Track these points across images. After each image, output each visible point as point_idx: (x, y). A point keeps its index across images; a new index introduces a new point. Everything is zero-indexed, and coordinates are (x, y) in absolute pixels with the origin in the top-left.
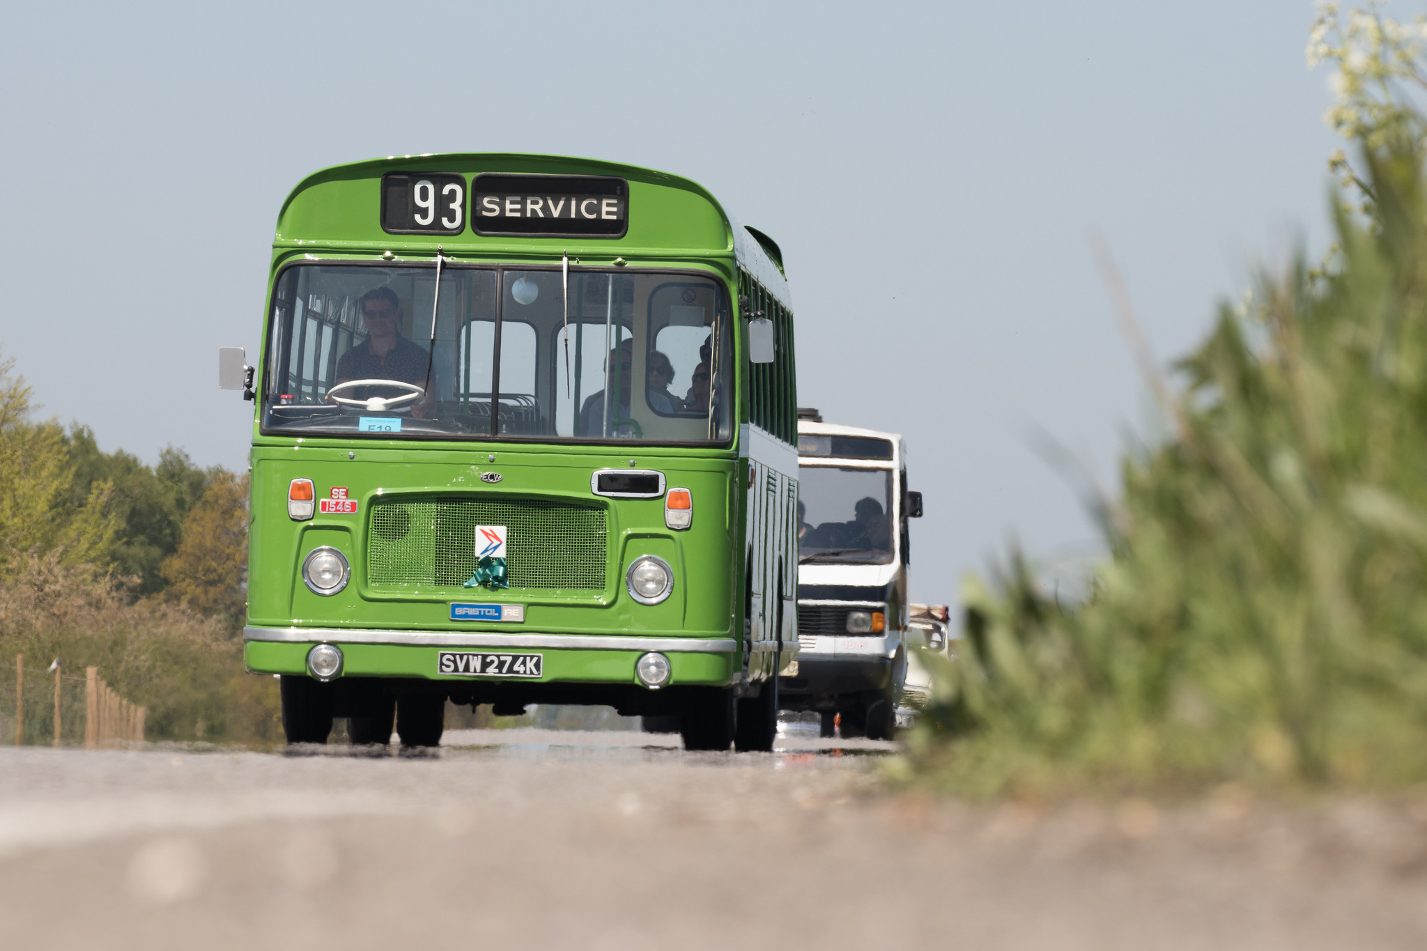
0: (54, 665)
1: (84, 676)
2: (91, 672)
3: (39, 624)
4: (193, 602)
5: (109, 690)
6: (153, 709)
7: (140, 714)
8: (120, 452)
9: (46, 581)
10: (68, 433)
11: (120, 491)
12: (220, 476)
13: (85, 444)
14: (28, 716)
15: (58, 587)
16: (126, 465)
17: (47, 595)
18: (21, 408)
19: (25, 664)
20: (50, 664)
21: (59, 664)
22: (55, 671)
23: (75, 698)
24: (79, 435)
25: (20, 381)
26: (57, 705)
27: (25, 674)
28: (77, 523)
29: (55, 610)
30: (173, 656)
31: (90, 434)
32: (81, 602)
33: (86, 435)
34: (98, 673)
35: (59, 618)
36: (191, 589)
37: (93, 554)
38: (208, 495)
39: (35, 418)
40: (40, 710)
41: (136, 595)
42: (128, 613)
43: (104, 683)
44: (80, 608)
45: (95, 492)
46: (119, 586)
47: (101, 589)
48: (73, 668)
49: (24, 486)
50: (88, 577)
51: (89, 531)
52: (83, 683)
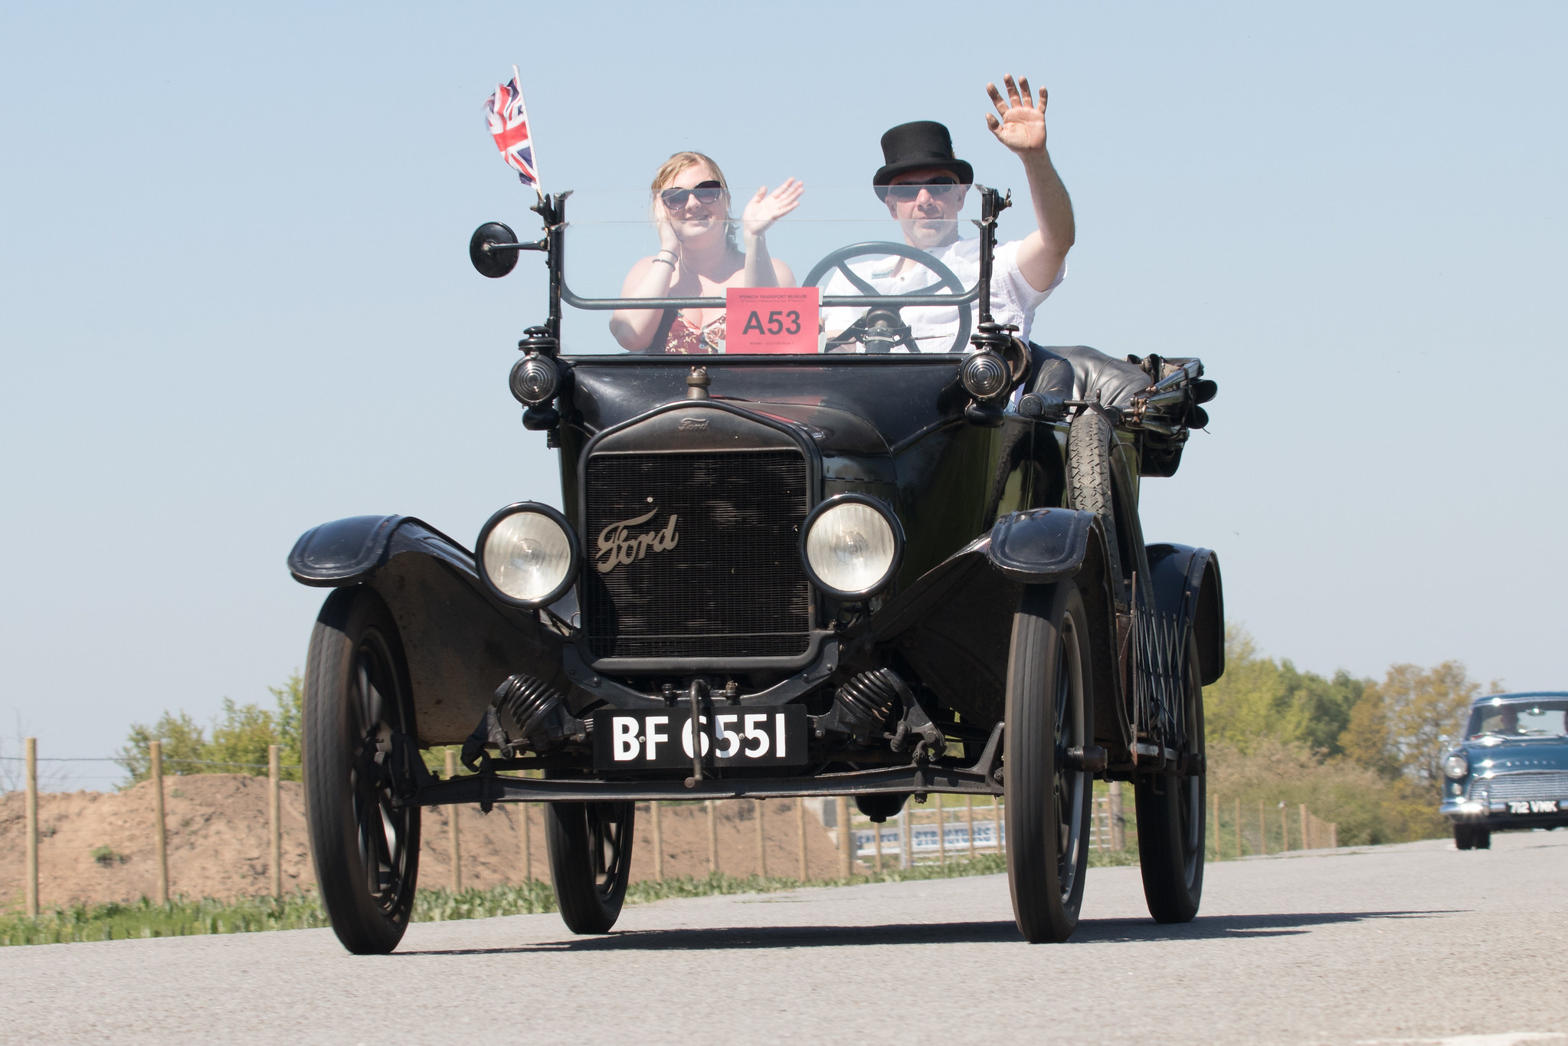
0: (1281, 805)
1: (1299, 810)
2: (1302, 808)
3: (1270, 779)
4: (1358, 760)
5: (1313, 816)
6: (1340, 824)
7: (1332, 827)
8: (1309, 672)
9: (1273, 754)
10: (1278, 663)
11: (1311, 692)
12: (1371, 684)
13: (1288, 668)
14: (1268, 831)
15: (1278, 756)
16: (1314, 680)
17: (1273, 762)
18: (1253, 650)
19: (1265, 806)
20: (1278, 803)
21: (1284, 804)
22: (1283, 808)
23: (1294, 822)
24: (1285, 665)
26: (1285, 827)
27: (1264, 810)
28: (1287, 716)
29: (1278, 771)
30: (1349, 795)
31: (1292, 664)
32: (1293, 765)
33: (1288, 664)
34: (1307, 807)
35: (1282, 775)
36: (1357, 752)
37: (1298, 733)
38: (1364, 695)
39: (1259, 656)
40: (1274, 829)
41: (1326, 756)
42: (1322, 769)
43: (1310, 813)
44: (1293, 769)
45: (1296, 697)
46: (1315, 755)
47: (1305, 755)
48: (1292, 806)
50: (1296, 749)
51: (1294, 720)
52: (1298, 814)
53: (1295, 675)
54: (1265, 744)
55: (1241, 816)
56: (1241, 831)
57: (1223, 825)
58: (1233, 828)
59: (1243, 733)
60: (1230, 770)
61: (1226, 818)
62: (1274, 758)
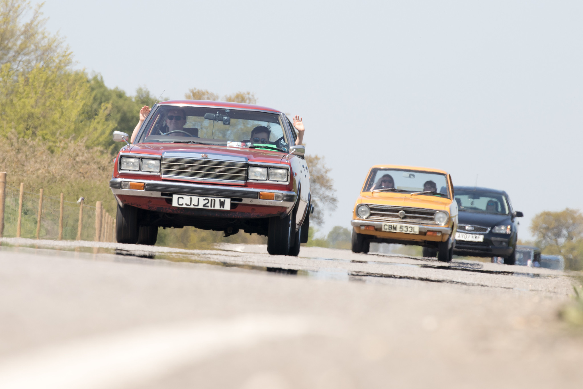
0: (80, 200)
1: (95, 205)
2: (98, 204)
3: (72, 177)
5: (107, 214)
8: (117, 88)
9: (77, 155)
10: (90, 77)
11: (116, 107)
13: (99, 84)
14: (64, 225)
15: (84, 159)
16: (120, 95)
17: (77, 162)
18: (69, 62)
19: (64, 198)
20: (78, 199)
21: (83, 199)
22: (80, 203)
23: (90, 217)
24: (95, 79)
25: (67, 49)
26: (80, 220)
27: (63, 202)
28: (94, 123)
29: (81, 170)
31: (102, 78)
32: (95, 166)
33: (99, 78)
34: (102, 205)
35: (83, 174)
39: (74, 68)
40: (71, 222)
43: (104, 210)
44: (94, 170)
45: (103, 108)
47: (105, 161)
48: (89, 201)
49: (68, 103)
50: (98, 154)
51: (100, 128)
52: (94, 210)
53: (106, 89)
54: (72, 145)
55: (42, 207)
56: (42, 218)
57: (26, 213)
58: (35, 216)
59: (53, 134)
60: (38, 166)
61: (29, 205)
62: (77, 159)
